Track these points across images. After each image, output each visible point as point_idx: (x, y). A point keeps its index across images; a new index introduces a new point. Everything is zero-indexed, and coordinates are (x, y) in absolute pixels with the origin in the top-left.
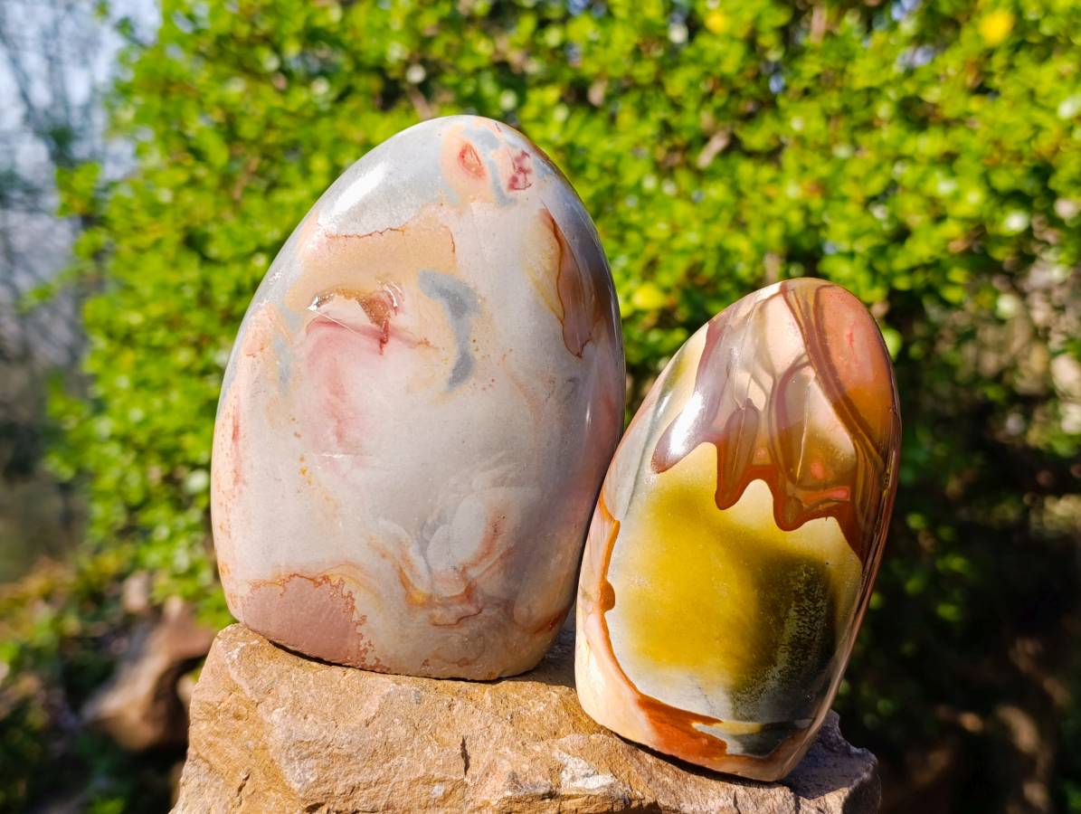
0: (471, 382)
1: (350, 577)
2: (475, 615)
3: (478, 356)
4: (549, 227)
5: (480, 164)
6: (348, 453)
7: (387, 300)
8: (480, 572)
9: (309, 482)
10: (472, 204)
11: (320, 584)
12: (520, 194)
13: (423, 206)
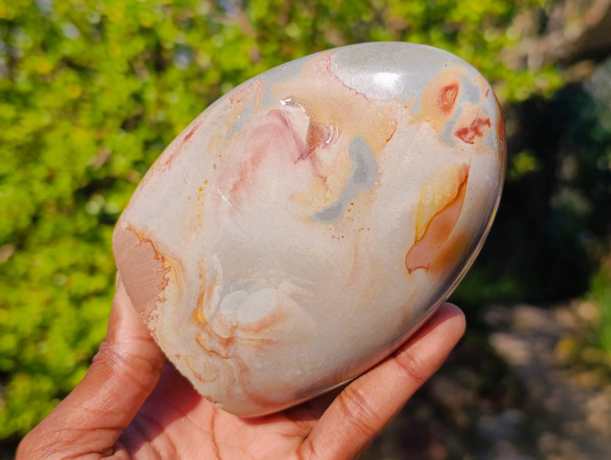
0: (330, 226)
1: (175, 271)
2: (222, 357)
3: (347, 214)
4: (461, 178)
5: (453, 104)
6: (232, 203)
7: (326, 135)
8: (244, 337)
9: (199, 198)
10: (424, 122)
11: (158, 259)
12: (460, 143)
13: (394, 98)
